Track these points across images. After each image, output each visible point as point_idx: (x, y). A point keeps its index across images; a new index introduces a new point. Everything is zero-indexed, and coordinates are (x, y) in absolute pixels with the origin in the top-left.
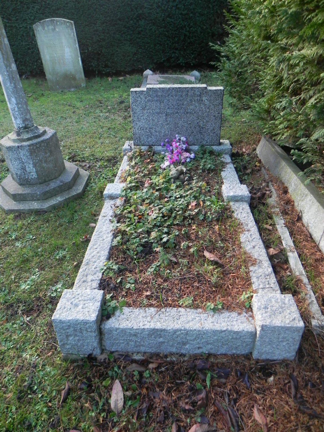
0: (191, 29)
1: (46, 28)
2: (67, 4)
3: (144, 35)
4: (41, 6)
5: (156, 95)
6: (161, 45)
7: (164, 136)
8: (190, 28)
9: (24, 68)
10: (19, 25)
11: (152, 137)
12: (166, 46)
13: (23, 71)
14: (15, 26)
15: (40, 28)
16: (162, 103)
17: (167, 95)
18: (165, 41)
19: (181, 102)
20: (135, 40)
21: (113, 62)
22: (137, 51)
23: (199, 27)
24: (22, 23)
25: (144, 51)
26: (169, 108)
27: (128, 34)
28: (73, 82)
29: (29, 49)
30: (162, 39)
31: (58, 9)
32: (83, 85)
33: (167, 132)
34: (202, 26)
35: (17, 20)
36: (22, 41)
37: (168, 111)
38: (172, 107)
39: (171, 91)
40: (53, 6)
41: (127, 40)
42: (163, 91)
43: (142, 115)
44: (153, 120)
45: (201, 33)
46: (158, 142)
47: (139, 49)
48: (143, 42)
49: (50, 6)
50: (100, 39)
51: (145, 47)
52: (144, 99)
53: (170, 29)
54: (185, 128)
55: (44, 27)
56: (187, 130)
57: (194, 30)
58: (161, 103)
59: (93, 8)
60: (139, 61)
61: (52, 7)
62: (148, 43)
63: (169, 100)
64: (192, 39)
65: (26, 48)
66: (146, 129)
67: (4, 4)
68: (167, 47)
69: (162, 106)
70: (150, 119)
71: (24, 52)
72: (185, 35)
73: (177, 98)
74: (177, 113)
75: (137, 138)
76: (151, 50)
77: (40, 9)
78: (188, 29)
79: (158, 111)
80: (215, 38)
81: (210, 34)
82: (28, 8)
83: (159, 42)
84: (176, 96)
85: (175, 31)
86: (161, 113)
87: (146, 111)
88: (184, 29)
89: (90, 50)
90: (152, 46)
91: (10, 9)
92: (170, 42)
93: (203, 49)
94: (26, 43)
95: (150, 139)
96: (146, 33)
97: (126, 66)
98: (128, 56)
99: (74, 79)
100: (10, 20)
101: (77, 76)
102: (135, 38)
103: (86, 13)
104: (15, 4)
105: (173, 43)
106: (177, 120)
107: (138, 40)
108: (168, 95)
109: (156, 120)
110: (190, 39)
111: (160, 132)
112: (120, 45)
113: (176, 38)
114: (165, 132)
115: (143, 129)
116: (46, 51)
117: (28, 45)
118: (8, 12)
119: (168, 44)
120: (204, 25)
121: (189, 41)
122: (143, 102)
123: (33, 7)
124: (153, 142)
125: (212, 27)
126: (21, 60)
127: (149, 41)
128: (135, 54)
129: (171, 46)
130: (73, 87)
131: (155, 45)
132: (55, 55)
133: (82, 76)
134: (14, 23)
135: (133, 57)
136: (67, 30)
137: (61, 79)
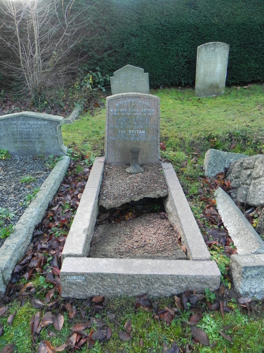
2: (213, 32)
4: (193, 34)
9: (167, 80)
10: (172, 48)
14: (169, 49)
20: (260, 58)
21: (238, 75)
22: (259, 66)
24: (175, 47)
27: (255, 55)
28: (215, 90)
29: (175, 65)
31: (206, 36)
32: (223, 92)
35: (171, 44)
36: (171, 60)
40: (203, 34)
41: (253, 59)
47: (261, 65)
49: (200, 34)
50: (233, 58)
55: (207, 49)
59: (233, 35)
60: (258, 75)
61: (201, 34)
67: (164, 32)
71: (171, 68)
77: (191, 36)
82: (182, 35)
91: (168, 36)
94: (174, 61)
97: (248, 78)
98: (252, 70)
99: (218, 87)
101: (220, 86)
103: (227, 39)
104: (173, 33)
112: (247, 62)
117: (175, 63)
118: (165, 38)
123: (187, 35)
126: (167, 74)
128: (257, 69)
130: (214, 94)
132: (208, 70)
133: (224, 85)
134: (169, 46)
135: (255, 71)
136: (224, 51)
137: (207, 88)
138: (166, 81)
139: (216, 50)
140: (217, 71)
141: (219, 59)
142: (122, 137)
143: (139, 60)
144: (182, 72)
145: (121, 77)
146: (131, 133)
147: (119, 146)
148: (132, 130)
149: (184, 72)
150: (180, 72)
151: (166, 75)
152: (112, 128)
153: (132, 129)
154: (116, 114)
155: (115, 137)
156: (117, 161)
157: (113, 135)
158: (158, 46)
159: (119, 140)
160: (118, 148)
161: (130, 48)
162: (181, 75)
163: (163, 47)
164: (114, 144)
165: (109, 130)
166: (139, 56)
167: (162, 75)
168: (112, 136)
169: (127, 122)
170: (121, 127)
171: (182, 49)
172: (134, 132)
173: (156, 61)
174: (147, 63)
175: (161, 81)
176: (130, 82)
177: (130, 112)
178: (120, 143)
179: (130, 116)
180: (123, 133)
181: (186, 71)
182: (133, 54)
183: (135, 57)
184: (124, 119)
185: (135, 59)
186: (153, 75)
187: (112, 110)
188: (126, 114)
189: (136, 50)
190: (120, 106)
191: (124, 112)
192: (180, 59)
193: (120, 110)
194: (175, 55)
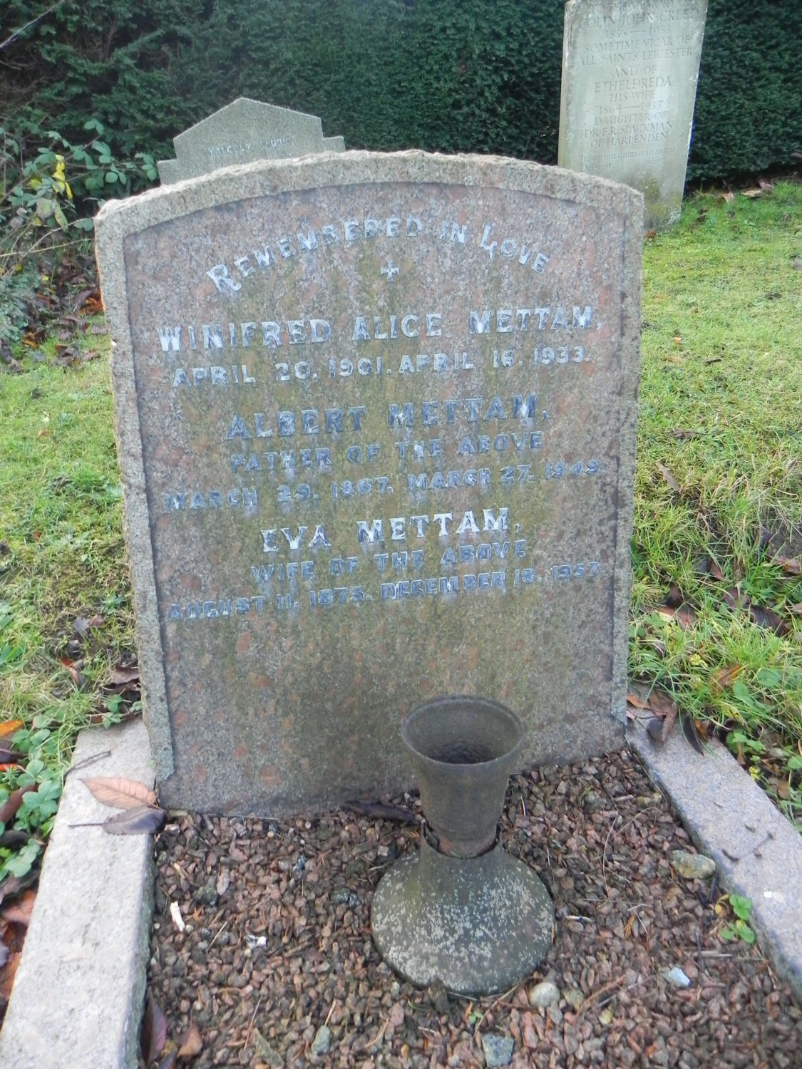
1: (615, 14)
10: (440, 18)
21: (718, 145)
27: (786, 50)
29: (456, 105)
32: (675, 216)
36: (438, 79)
41: (778, 69)
55: (611, 10)
65: (450, 101)
71: (438, 118)
94: (451, 85)
97: (756, 154)
98: (772, 121)
99: (653, 195)
101: (664, 189)
112: (756, 84)
116: (591, 97)
117: (456, 91)
132: (617, 113)
133: (680, 186)
134: (424, 12)
135: (785, 124)
136: (682, 22)
139: (652, 19)
140: (653, 120)
141: (662, 63)
142: (301, 590)
143: (292, 82)
144: (486, 134)
145: (212, 158)
146: (385, 543)
147: (274, 664)
148: (386, 517)
149: (498, 135)
150: (481, 137)
152: (199, 517)
153: (385, 509)
154: (219, 374)
155: (233, 594)
156: (272, 786)
157: (207, 580)
158: (373, 14)
159: (274, 610)
160: (269, 682)
161: (244, 18)
163: (401, 17)
164: (227, 653)
165: (165, 537)
166: (288, 62)
168: (196, 585)
169: (340, 446)
170: (285, 495)
171: (484, 24)
172: (409, 530)
173: (368, 83)
174: (328, 93)
177: (363, 343)
178: (287, 643)
179: (363, 382)
180: (304, 551)
181: (504, 129)
182: (258, 49)
183: (272, 67)
184: (303, 423)
185: (273, 74)
187: (170, 342)
188: (325, 371)
189: (272, 30)
190: (253, 287)
191: (299, 348)
192: (475, 73)
193: (257, 334)
194: (454, 54)
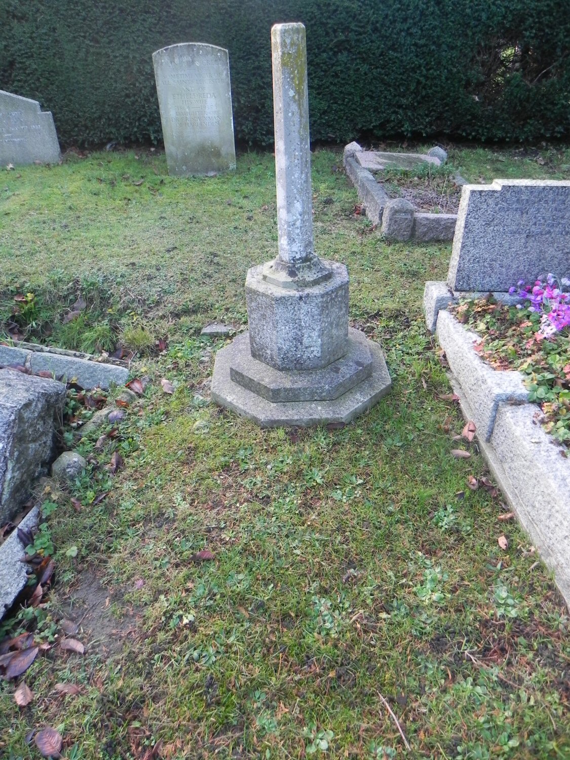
0: (431, 71)
2: (208, 17)
3: (344, 79)
4: (159, 20)
5: (518, 200)
6: (372, 98)
7: (514, 274)
8: (428, 70)
9: (114, 130)
10: (113, 52)
11: (493, 275)
12: (383, 100)
13: (112, 136)
14: (106, 54)
15: (165, 60)
16: (525, 215)
17: (537, 200)
18: (381, 91)
19: (560, 214)
20: (328, 87)
22: (329, 107)
23: (445, 69)
24: (119, 49)
25: (342, 107)
26: (535, 224)
27: (315, 77)
28: (214, 160)
29: (127, 96)
30: (376, 88)
31: (191, 26)
32: (233, 166)
33: (522, 268)
34: (450, 67)
35: (109, 43)
36: (116, 82)
37: (533, 229)
38: (542, 221)
39: (548, 192)
40: (182, 20)
42: (532, 192)
43: (482, 235)
44: (501, 245)
45: (447, 79)
46: (502, 286)
47: (332, 103)
48: (341, 92)
49: (175, 20)
50: (264, 83)
51: (344, 101)
52: (493, 205)
53: (393, 71)
54: (556, 261)
56: (559, 264)
57: (435, 74)
58: (522, 213)
59: (256, 26)
60: (329, 126)
61: (179, 21)
62: (350, 94)
63: (538, 210)
64: (431, 89)
65: (123, 94)
66: (485, 260)
67: (89, 11)
68: (384, 102)
69: (524, 219)
70: (497, 242)
72: (419, 82)
73: (554, 205)
74: (549, 232)
75: (463, 278)
76: (354, 106)
77: (155, 25)
78: (424, 72)
79: (514, 228)
80: (470, 89)
81: (463, 82)
82: (134, 21)
83: (370, 93)
84: (554, 201)
85: (400, 74)
86: (519, 233)
87: (492, 228)
88: (418, 72)
89: (242, 102)
90: (357, 99)
91: (100, 22)
92: (391, 94)
93: (447, 108)
94: (123, 86)
95: (488, 279)
96: (349, 76)
99: (217, 154)
100: (97, 42)
101: (223, 151)
102: (328, 84)
103: (242, 35)
104: (110, 13)
105: (395, 96)
106: (546, 245)
107: (332, 87)
108: (540, 201)
109: (507, 245)
110: (425, 89)
111: (509, 267)
113: (401, 87)
114: (518, 267)
115: (478, 261)
116: (170, 101)
117: (126, 89)
118: (94, 27)
119: (385, 97)
120: (454, 67)
121: (424, 93)
122: (489, 212)
123: (144, 20)
124: (492, 286)
125: (466, 70)
126: (110, 115)
127: (353, 90)
128: (325, 112)
129: (390, 100)
130: (213, 170)
131: (362, 98)
132: (187, 110)
133: (233, 149)
134: (104, 47)
135: (321, 118)
136: (215, 66)
137: (193, 155)
138: (111, 132)
139: (197, 64)
140: (209, 115)
141: (208, 85)
143: (38, 79)
149: (152, 113)
151: (109, 119)
158: (79, 47)
161: (13, 47)
162: (146, 120)
163: (92, 50)
166: (36, 69)
167: (100, 118)
171: (137, 55)
173: (78, 82)
174: (58, 87)
175: (101, 132)
176: (8, 132)
182: (21, 63)
183: (27, 72)
185: (29, 75)
186: (78, 116)
189: (26, 53)
192: (137, 80)
194: (123, 70)
